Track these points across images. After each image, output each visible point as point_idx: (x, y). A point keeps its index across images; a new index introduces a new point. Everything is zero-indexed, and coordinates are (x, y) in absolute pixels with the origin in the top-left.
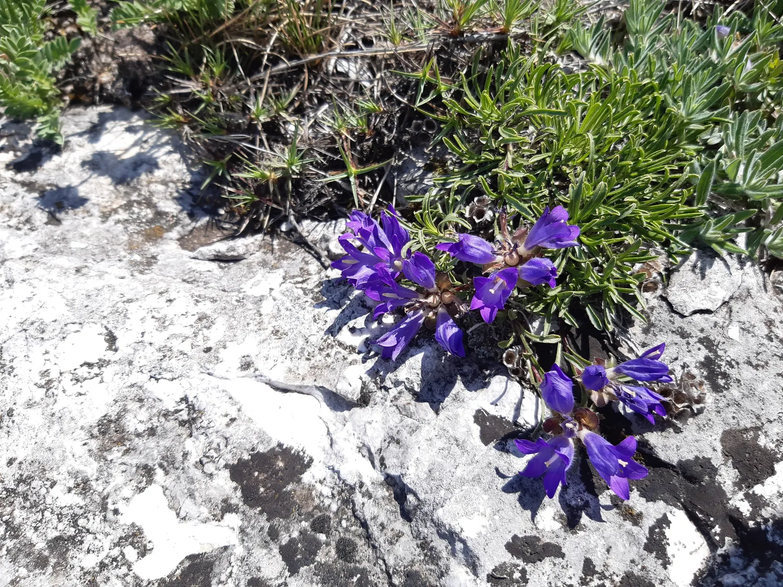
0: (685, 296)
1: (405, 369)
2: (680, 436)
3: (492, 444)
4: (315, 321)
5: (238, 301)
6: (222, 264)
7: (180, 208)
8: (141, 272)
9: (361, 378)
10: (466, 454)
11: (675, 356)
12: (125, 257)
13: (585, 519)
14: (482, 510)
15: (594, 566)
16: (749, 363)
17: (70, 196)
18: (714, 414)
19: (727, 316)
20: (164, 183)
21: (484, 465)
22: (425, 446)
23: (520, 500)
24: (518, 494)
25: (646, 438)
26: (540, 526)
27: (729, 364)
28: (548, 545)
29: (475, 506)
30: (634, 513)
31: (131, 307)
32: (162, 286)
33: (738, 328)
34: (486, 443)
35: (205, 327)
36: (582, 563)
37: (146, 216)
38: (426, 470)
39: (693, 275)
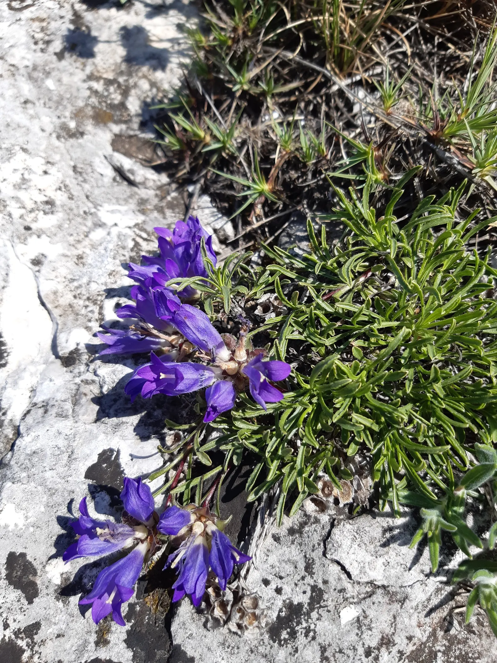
0: (346, 543)
1: (110, 369)
2: (202, 631)
3: (90, 482)
4: (110, 274)
5: (85, 212)
6: (118, 178)
7: (140, 111)
8: (58, 137)
9: (78, 344)
10: (66, 468)
11: (283, 574)
12: (65, 117)
13: (75, 600)
14: (30, 514)
15: (36, 634)
16: (323, 649)
17: (88, 45)
18: (247, 648)
19: (363, 596)
20: (153, 84)
21: (69, 488)
22: (52, 433)
23: (60, 537)
24: (63, 532)
25: (183, 602)
26: (48, 568)
27: (308, 631)
28: (33, 585)
29: (30, 506)
30: (106, 637)
31: (21, 155)
32: (56, 158)
33: (357, 614)
34: (87, 476)
35: (44, 211)
36: (34, 622)
37: (113, 99)
38: (34, 448)
39: (380, 535)
